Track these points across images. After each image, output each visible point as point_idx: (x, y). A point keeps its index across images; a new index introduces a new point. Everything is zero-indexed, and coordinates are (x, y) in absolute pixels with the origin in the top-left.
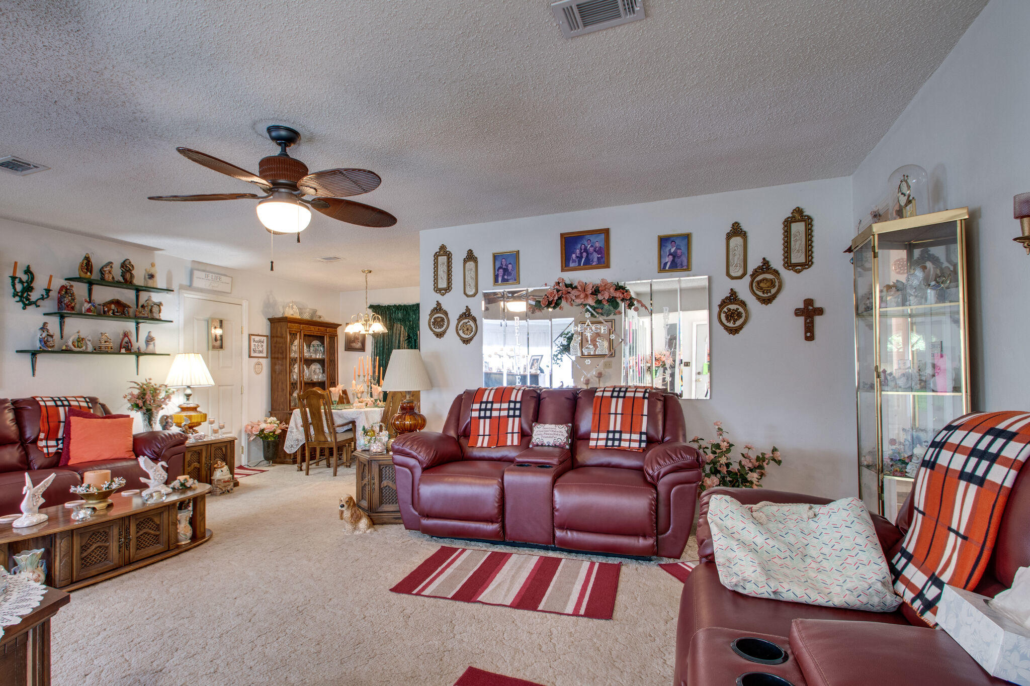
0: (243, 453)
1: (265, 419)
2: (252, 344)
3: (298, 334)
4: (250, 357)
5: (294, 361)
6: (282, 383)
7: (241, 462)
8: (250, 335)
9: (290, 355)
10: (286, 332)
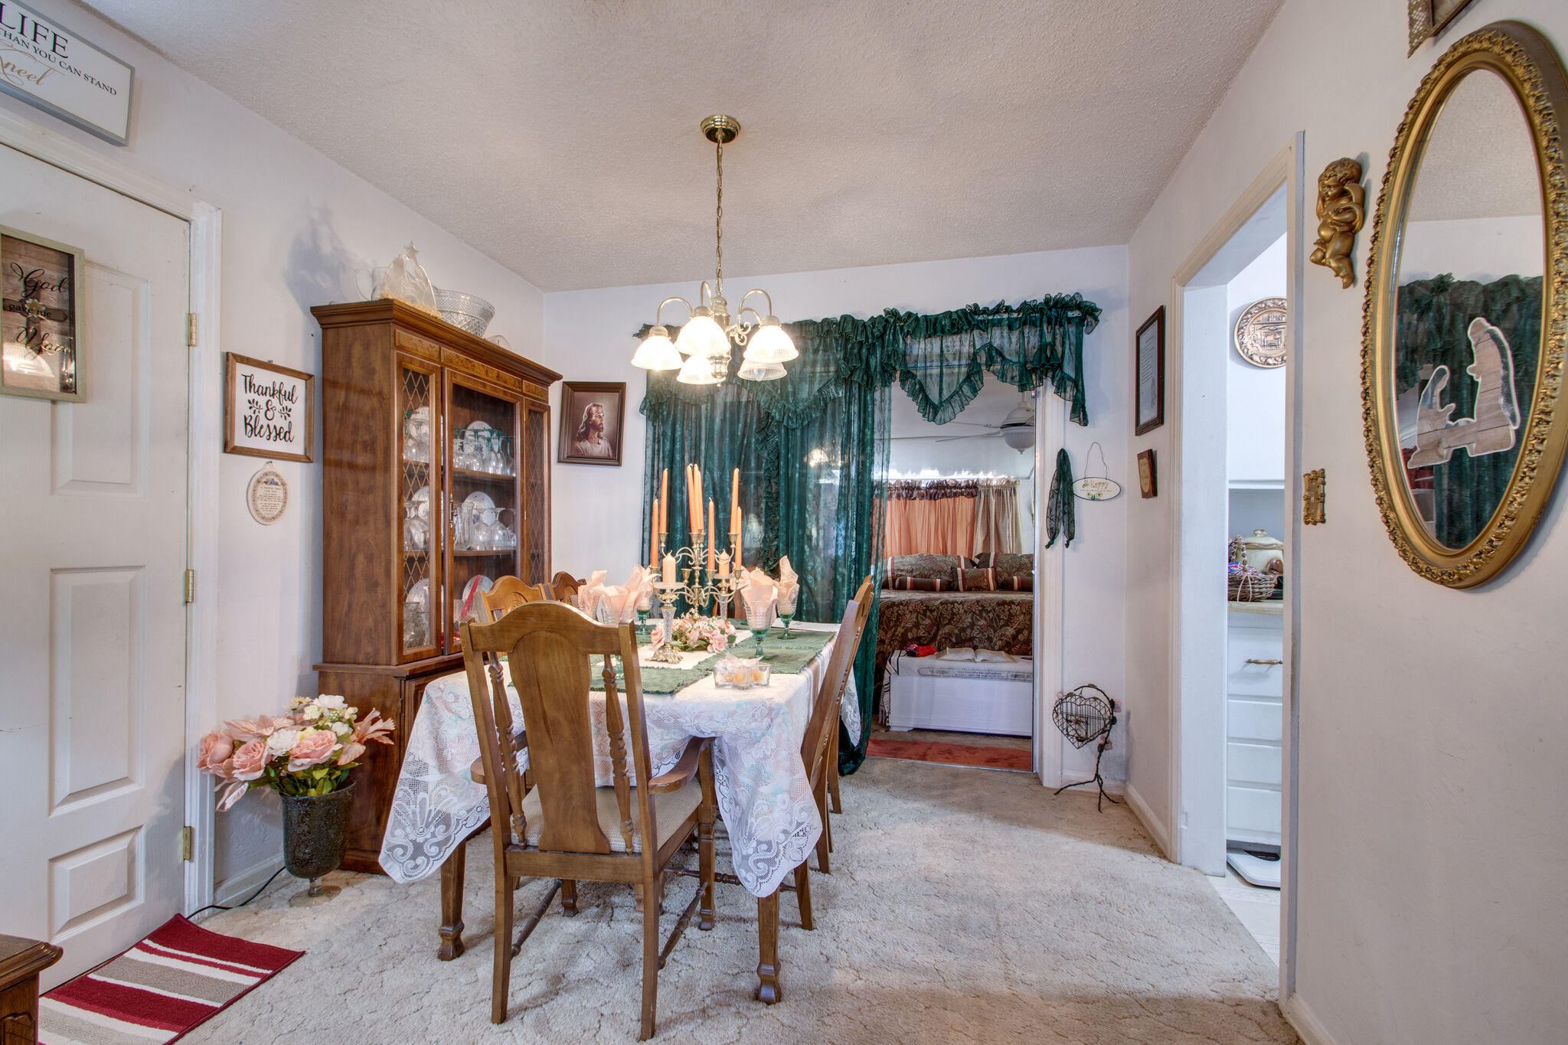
0: (189, 855)
1: (294, 702)
2: (242, 398)
3: (433, 379)
4: (228, 447)
5: (414, 477)
6: (370, 558)
7: (181, 902)
8: (230, 360)
9: (401, 450)
10: (386, 359)
